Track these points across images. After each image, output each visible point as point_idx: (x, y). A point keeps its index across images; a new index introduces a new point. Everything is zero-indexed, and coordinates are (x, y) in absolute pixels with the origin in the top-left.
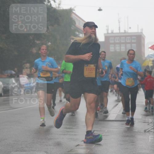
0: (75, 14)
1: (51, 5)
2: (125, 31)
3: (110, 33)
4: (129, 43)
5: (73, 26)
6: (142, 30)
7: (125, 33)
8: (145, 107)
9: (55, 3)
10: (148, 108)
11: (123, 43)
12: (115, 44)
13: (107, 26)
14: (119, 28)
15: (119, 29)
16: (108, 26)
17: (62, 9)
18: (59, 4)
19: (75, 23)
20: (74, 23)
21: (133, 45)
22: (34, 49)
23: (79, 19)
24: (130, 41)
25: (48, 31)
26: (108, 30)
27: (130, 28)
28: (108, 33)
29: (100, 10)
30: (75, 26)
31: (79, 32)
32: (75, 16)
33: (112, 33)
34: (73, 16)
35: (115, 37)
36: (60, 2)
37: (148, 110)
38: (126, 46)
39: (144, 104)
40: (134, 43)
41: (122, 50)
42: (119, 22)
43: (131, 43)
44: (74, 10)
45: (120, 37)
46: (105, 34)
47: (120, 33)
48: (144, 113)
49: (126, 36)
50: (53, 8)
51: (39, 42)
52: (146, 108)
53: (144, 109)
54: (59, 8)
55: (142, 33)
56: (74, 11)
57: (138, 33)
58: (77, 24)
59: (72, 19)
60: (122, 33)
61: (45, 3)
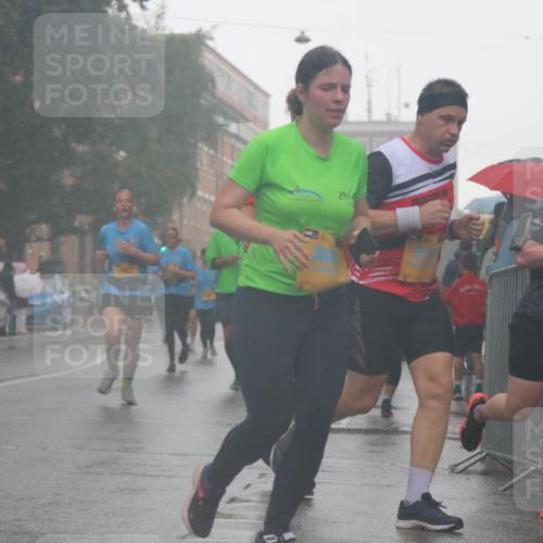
0: (213, 51)
2: (388, 115)
5: (206, 95)
7: (389, 121)
9: (146, 12)
10: (463, 388)
14: (369, 103)
15: (369, 111)
17: (167, 32)
18: (159, 17)
19: (214, 85)
20: (210, 85)
22: (65, 171)
23: (228, 71)
29: (302, 39)
30: (213, 94)
31: (226, 117)
32: (216, 61)
34: (207, 60)
36: (163, 7)
37: (464, 394)
42: (369, 85)
44: (212, 39)
45: (371, 135)
47: (369, 122)
51: (86, 148)
52: (457, 389)
56: (209, 43)
58: (221, 87)
59: (202, 68)
60: (377, 123)
61: (110, 11)
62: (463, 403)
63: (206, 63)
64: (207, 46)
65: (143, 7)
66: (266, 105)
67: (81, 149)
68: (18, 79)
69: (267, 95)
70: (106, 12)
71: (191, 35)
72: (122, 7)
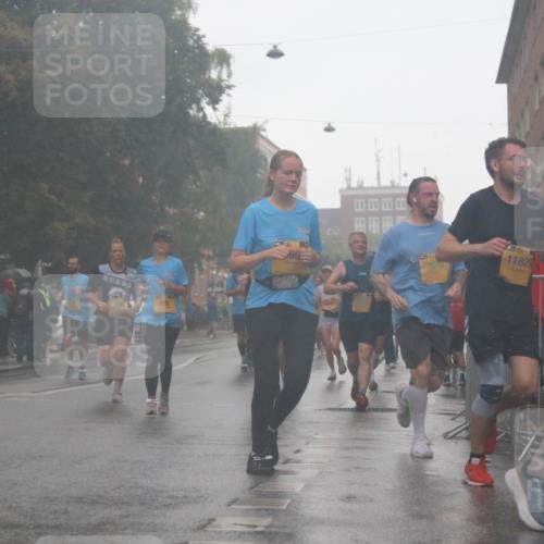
0: (266, 139)
1: (205, 116)
2: (392, 182)
3: (354, 189)
5: (260, 170)
7: (393, 186)
9: (217, 113)
10: (451, 377)
11: (387, 214)
12: (367, 214)
13: (348, 171)
14: (378, 174)
15: (379, 179)
16: (350, 170)
17: (232, 126)
18: (226, 115)
25: (198, 183)
26: (349, 180)
28: (349, 188)
29: (329, 129)
32: (265, 143)
33: (360, 187)
35: (366, 197)
37: (452, 381)
38: (394, 220)
42: (378, 160)
44: (264, 130)
45: (380, 197)
46: (341, 190)
47: (378, 188)
49: (394, 196)
50: (210, 123)
51: (175, 211)
54: (225, 124)
56: (263, 133)
59: (258, 151)
60: (384, 188)
61: (191, 112)
62: (452, 389)
63: (261, 146)
64: (262, 136)
65: (215, 109)
67: (171, 211)
68: (127, 162)
70: (188, 113)
71: (249, 128)
72: (200, 109)
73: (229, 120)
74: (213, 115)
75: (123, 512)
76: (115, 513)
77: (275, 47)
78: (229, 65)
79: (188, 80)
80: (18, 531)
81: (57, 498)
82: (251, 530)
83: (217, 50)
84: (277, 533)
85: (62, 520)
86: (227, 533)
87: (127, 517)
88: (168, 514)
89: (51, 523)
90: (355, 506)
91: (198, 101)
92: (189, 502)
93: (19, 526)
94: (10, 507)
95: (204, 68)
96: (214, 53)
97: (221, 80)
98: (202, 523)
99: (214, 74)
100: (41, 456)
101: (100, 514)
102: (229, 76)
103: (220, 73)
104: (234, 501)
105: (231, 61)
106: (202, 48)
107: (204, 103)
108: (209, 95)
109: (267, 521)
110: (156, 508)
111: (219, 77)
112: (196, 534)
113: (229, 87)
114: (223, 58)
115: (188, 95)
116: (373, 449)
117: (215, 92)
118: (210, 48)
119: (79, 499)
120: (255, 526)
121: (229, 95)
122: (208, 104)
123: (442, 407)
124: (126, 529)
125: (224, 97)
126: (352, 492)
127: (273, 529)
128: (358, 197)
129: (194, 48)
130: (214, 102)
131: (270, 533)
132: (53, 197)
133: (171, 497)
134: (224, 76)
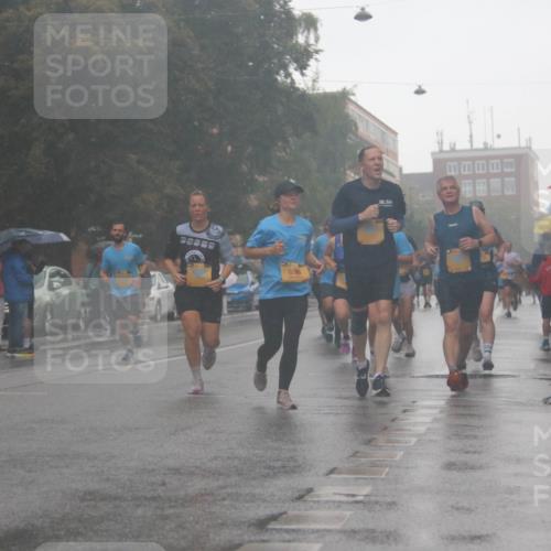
0: (356, 104)
1: (293, 81)
2: (485, 144)
3: (447, 152)
4: (495, 175)
5: (351, 135)
6: (530, 139)
7: (486, 148)
8: (542, 341)
9: (305, 78)
11: (481, 176)
13: (439, 134)
14: (471, 136)
15: (471, 142)
16: (442, 134)
17: (321, 91)
18: (314, 81)
19: (357, 128)
20: (354, 128)
21: (507, 179)
22: (252, 196)
23: (367, 117)
24: (500, 171)
25: (288, 151)
26: (441, 143)
27: (499, 136)
28: (441, 151)
29: (420, 92)
30: (357, 136)
32: (356, 110)
33: (453, 150)
34: (351, 109)
35: (459, 160)
36: (317, 74)
38: (488, 182)
39: (541, 331)
40: (509, 175)
41: (478, 194)
42: (470, 123)
43: (502, 175)
44: (353, 94)
45: (473, 159)
46: (433, 154)
47: (472, 150)
48: (541, 354)
49: (488, 158)
50: (298, 89)
51: (266, 179)
52: (546, 343)
53: (541, 345)
54: (313, 89)
55: (530, 148)
56: (352, 97)
57: (520, 148)
58: (362, 130)
59: (347, 116)
60: (477, 150)
61: (279, 78)
63: (351, 113)
64: (350, 101)
65: (303, 74)
66: (395, 141)
67: (261, 179)
68: (215, 131)
69: (395, 133)
70: (276, 79)
71: (338, 93)
72: (288, 75)
73: (317, 85)
74: (301, 81)
75: (221, 483)
76: (212, 484)
77: (363, 9)
78: (316, 29)
79: (276, 46)
80: (117, 502)
81: (153, 470)
82: (351, 499)
83: (304, 14)
84: (377, 503)
85: (160, 491)
86: (327, 502)
87: (225, 487)
88: (266, 484)
89: (149, 495)
90: (454, 474)
91: (285, 67)
92: (286, 472)
93: (116, 498)
94: (108, 480)
95: (291, 34)
96: (300, 19)
97: (309, 45)
98: (302, 493)
99: (301, 39)
100: (137, 429)
101: (198, 485)
102: (317, 39)
103: (307, 38)
104: (332, 471)
105: (319, 25)
106: (288, 13)
107: (292, 69)
108: (296, 61)
109: (366, 490)
110: (254, 479)
111: (306, 42)
112: (296, 504)
113: (317, 52)
114: (310, 22)
115: (276, 61)
116: (472, 415)
117: (303, 57)
118: (297, 13)
119: (177, 471)
120: (353, 496)
121: (316, 59)
122: (296, 70)
123: (541, 371)
124: (224, 499)
125: (312, 62)
126: (453, 460)
127: (373, 498)
128: (452, 160)
129: (281, 13)
130: (302, 67)
131: (369, 502)
132: (142, 168)
133: (269, 468)
134: (312, 41)
